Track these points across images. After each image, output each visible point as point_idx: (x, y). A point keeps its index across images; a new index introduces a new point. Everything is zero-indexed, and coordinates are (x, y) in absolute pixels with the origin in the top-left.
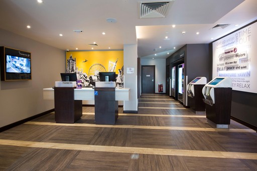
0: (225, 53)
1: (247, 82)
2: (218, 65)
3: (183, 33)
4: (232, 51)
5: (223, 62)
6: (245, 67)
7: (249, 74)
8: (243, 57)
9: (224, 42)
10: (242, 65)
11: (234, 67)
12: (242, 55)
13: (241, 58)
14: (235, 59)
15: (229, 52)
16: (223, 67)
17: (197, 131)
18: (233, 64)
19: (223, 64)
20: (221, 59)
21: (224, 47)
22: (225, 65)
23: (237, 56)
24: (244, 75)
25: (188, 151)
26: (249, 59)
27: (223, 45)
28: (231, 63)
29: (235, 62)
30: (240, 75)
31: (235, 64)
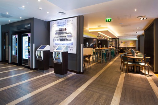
0: (59, 30)
1: (71, 48)
2: (54, 37)
3: (40, 8)
4: (64, 30)
5: (57, 36)
6: (71, 40)
7: (72, 44)
8: (70, 34)
9: (58, 23)
10: (69, 38)
11: (65, 40)
12: (69, 33)
13: (68, 34)
14: (65, 35)
15: (62, 30)
16: (58, 39)
17: (57, 84)
18: (64, 38)
19: (58, 37)
20: (56, 33)
21: (58, 27)
22: (59, 38)
23: (66, 33)
24: (70, 44)
25: (67, 99)
26: (72, 36)
27: (57, 25)
28: (63, 37)
29: (65, 37)
30: (68, 44)
31: (65, 38)
